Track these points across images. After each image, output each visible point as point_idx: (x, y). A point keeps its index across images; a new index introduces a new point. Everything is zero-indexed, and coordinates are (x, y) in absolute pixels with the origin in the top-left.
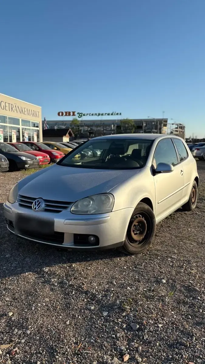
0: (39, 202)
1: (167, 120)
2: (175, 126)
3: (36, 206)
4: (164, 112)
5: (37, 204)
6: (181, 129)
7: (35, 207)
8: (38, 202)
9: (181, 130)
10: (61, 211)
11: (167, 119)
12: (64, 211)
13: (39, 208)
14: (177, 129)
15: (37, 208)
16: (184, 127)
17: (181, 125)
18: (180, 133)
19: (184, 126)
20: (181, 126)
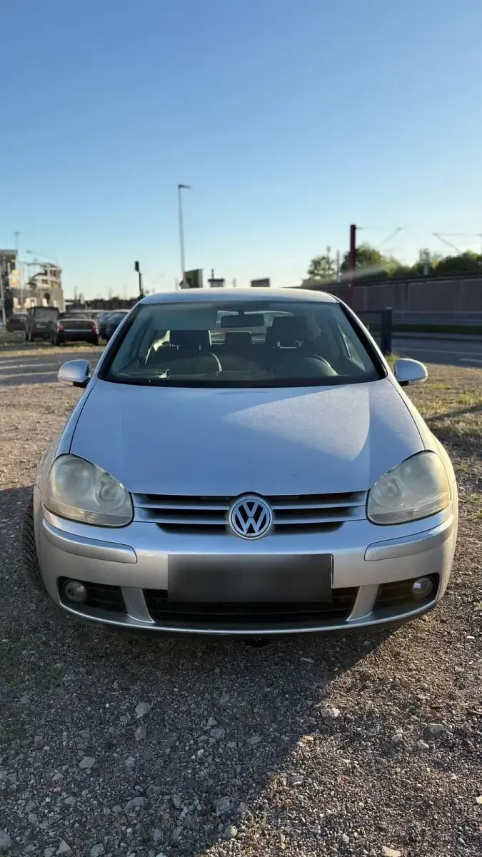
0: (255, 508)
1: (12, 253)
2: (39, 270)
3: (251, 520)
4: (17, 234)
5: (251, 514)
6: (55, 275)
7: (246, 527)
8: (251, 509)
9: (54, 279)
10: (341, 523)
11: (16, 251)
12: (349, 524)
13: (265, 527)
14: (45, 278)
15: (256, 528)
16: (60, 271)
17: (52, 266)
18: (52, 285)
19: (59, 269)
20: (54, 269)
